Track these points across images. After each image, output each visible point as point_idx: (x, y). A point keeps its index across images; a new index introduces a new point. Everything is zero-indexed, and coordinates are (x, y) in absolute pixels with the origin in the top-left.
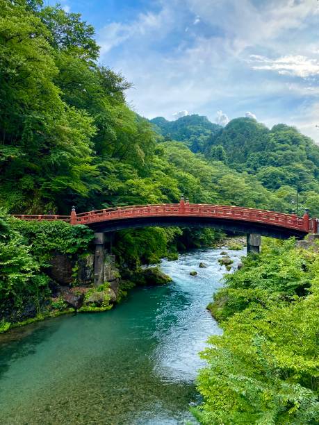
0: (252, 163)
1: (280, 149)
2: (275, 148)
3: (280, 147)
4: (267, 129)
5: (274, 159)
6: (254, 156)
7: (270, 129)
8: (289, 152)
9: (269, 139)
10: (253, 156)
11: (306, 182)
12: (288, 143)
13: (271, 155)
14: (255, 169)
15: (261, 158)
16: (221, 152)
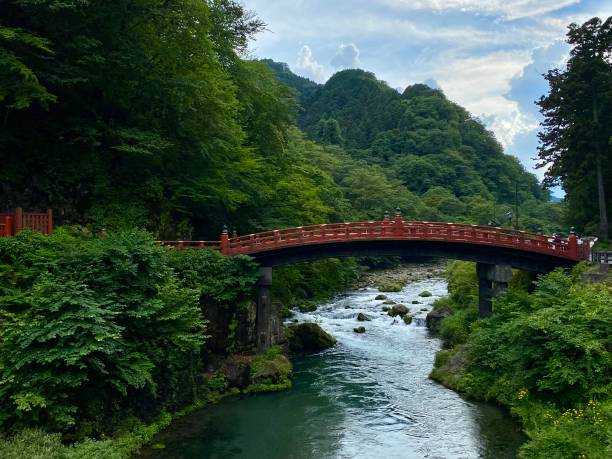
0: (380, 149)
1: (421, 126)
2: (414, 125)
3: (421, 122)
4: (395, 92)
5: (414, 144)
6: (383, 136)
7: (402, 92)
8: (437, 131)
9: (404, 110)
10: (381, 137)
11: (467, 181)
12: (433, 116)
13: (409, 137)
14: (386, 158)
15: (394, 141)
16: (334, 129)
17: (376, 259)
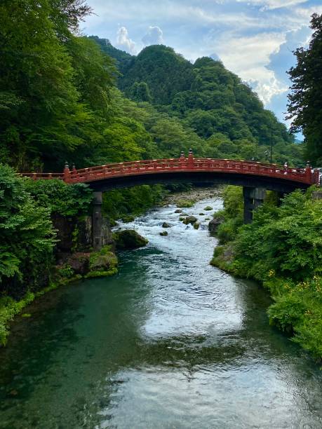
0: (178, 105)
1: (207, 89)
2: (202, 87)
3: (207, 85)
4: (188, 63)
5: (202, 101)
6: (180, 95)
7: (193, 63)
8: (218, 92)
9: (195, 76)
11: (238, 128)
12: (216, 81)
13: (199, 96)
14: (182, 112)
15: (187, 99)
16: (145, 90)
17: (175, 185)
